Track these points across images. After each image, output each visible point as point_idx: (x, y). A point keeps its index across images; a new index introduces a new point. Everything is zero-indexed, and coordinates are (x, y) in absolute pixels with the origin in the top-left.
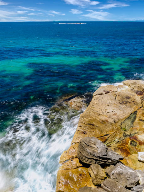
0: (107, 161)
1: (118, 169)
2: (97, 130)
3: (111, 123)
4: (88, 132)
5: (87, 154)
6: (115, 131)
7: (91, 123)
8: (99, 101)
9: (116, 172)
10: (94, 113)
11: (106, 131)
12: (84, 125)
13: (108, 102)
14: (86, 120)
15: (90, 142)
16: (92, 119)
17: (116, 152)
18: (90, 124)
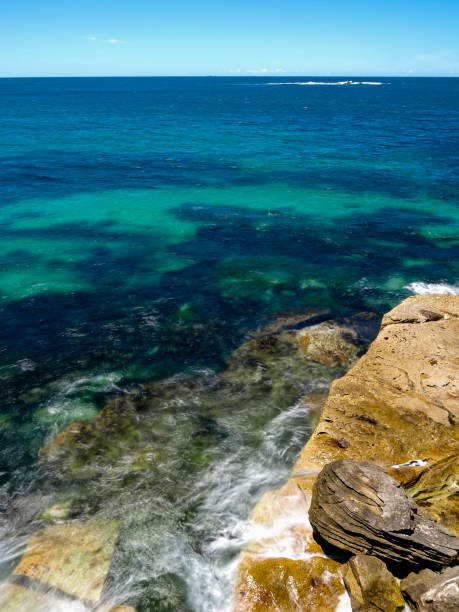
0: (410, 554)
1: (449, 587)
2: (384, 442)
3: (440, 424)
4: (352, 444)
5: (341, 516)
6: (451, 453)
7: (367, 416)
8: (403, 344)
9: (439, 595)
10: (381, 382)
11: (416, 449)
12: (343, 419)
13: (433, 351)
14: (352, 402)
15: (357, 479)
16: (373, 401)
17: (446, 525)
18: (362, 418)
